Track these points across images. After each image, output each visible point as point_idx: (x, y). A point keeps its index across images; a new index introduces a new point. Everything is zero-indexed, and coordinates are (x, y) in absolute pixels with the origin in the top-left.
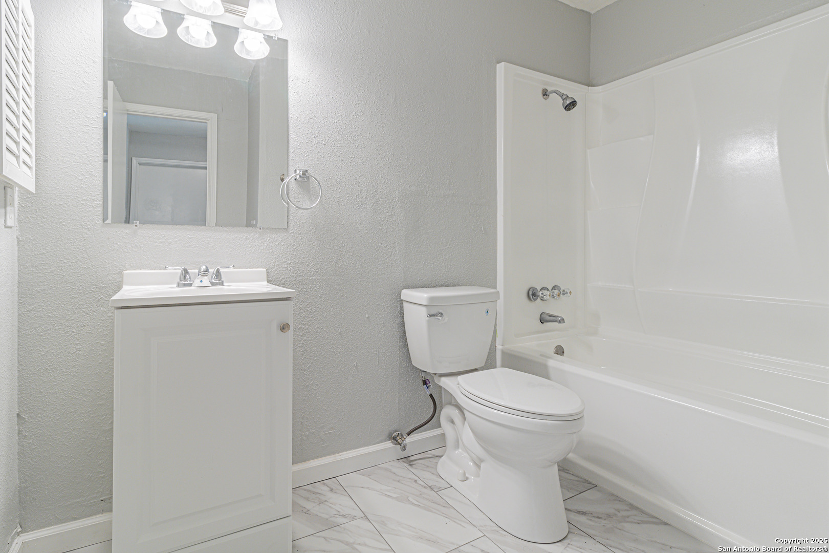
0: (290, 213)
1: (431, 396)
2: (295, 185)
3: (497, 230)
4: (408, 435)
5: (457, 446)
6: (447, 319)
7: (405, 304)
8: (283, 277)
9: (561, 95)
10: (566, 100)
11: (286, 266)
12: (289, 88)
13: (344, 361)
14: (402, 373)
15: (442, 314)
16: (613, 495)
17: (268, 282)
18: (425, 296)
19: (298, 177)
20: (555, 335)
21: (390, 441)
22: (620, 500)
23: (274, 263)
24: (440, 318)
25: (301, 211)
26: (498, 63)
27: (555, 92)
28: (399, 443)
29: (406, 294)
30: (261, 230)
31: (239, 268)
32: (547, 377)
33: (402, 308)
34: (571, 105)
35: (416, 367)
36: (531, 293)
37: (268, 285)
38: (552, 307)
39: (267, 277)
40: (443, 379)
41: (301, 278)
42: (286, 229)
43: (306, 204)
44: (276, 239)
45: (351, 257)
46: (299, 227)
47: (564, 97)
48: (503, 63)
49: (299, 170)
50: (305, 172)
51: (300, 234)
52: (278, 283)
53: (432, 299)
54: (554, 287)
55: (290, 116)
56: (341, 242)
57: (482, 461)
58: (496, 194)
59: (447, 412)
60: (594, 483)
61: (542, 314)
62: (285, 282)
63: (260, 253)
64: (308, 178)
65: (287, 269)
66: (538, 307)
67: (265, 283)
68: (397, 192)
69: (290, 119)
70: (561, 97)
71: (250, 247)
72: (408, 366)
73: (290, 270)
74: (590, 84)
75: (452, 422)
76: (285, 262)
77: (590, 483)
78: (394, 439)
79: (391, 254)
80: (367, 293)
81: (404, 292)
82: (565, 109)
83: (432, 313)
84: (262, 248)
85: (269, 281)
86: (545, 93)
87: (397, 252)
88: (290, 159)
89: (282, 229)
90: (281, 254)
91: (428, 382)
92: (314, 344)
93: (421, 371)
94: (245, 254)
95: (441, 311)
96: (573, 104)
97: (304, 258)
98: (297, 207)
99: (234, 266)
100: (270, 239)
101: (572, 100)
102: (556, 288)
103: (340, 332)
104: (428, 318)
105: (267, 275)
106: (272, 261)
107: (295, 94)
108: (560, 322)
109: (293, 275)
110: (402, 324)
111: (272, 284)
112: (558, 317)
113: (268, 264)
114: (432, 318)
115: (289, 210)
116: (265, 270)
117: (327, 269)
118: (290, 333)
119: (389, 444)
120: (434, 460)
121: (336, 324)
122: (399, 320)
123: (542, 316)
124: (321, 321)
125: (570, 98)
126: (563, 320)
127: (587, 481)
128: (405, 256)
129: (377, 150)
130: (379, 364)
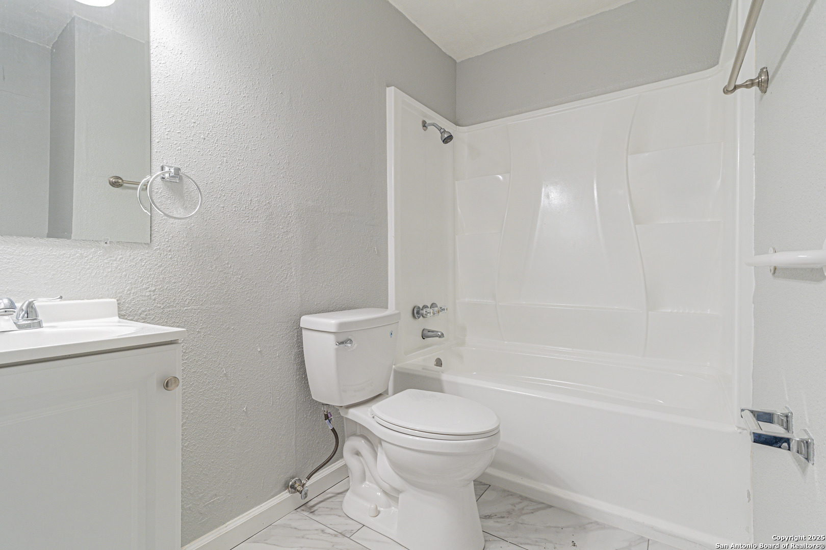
0: (154, 223)
1: (333, 430)
2: (161, 186)
3: (388, 251)
4: (309, 479)
5: (363, 478)
6: (356, 345)
7: (304, 332)
8: (143, 309)
9: (440, 129)
10: (444, 133)
11: (148, 294)
12: (152, 55)
13: (231, 408)
14: (299, 410)
15: (351, 340)
16: (504, 491)
17: (119, 317)
18: (333, 322)
19: (167, 175)
20: (435, 349)
21: (287, 491)
22: (512, 494)
23: (128, 290)
24: (349, 345)
25: (171, 221)
26: (388, 87)
27: (433, 125)
28: (298, 491)
29: (307, 321)
30: (108, 245)
31: (69, 300)
32: (441, 390)
33: (300, 337)
34: (448, 139)
35: (316, 402)
36: (415, 312)
37: (119, 322)
38: (432, 323)
39: (119, 310)
40: (351, 410)
41: (171, 309)
42: (149, 244)
43: (179, 212)
44: (132, 258)
45: (239, 280)
46: (168, 241)
47: (442, 131)
48: (393, 87)
49: (168, 166)
50: (177, 170)
51: (170, 251)
52: (136, 317)
53: (341, 325)
54: (432, 304)
55: (154, 93)
56: (227, 262)
57: (399, 492)
58: (387, 215)
59: (351, 444)
60: (487, 483)
61: (423, 330)
62: (146, 315)
63: (107, 276)
64: (181, 179)
65: (151, 298)
66: (421, 324)
67: (116, 319)
68: (292, 205)
69: (153, 98)
70: (440, 131)
71: (89, 269)
72: (306, 401)
73: (155, 300)
74: (457, 124)
75: (358, 453)
76: (147, 288)
77: (485, 484)
78: (293, 487)
79: (287, 276)
80: (259, 323)
81: (304, 318)
82: (443, 142)
83: (341, 340)
84: (110, 270)
85: (121, 316)
86: (424, 125)
87: (294, 273)
88: (154, 150)
89: (141, 243)
90: (141, 277)
91: (329, 416)
92: (190, 393)
93: (323, 404)
94: (80, 279)
95: (350, 337)
96: (450, 138)
97: (175, 283)
98: (166, 215)
99: (61, 297)
100: (122, 258)
101: (450, 135)
102: (434, 305)
103: (225, 374)
104: (337, 346)
105: (119, 307)
106: (126, 287)
107: (161, 65)
108: (440, 337)
109: (159, 305)
110: (301, 354)
111: (126, 319)
112: (438, 332)
113: (120, 293)
114: (341, 345)
115: (153, 218)
116: (115, 300)
117: (207, 295)
118: (178, 391)
119: (286, 494)
120: (338, 499)
121: (219, 364)
122: (295, 350)
123: (424, 332)
124: (200, 363)
125: (447, 132)
126: (442, 334)
127: (481, 482)
128: (302, 278)
129: (270, 155)
130: (273, 405)
